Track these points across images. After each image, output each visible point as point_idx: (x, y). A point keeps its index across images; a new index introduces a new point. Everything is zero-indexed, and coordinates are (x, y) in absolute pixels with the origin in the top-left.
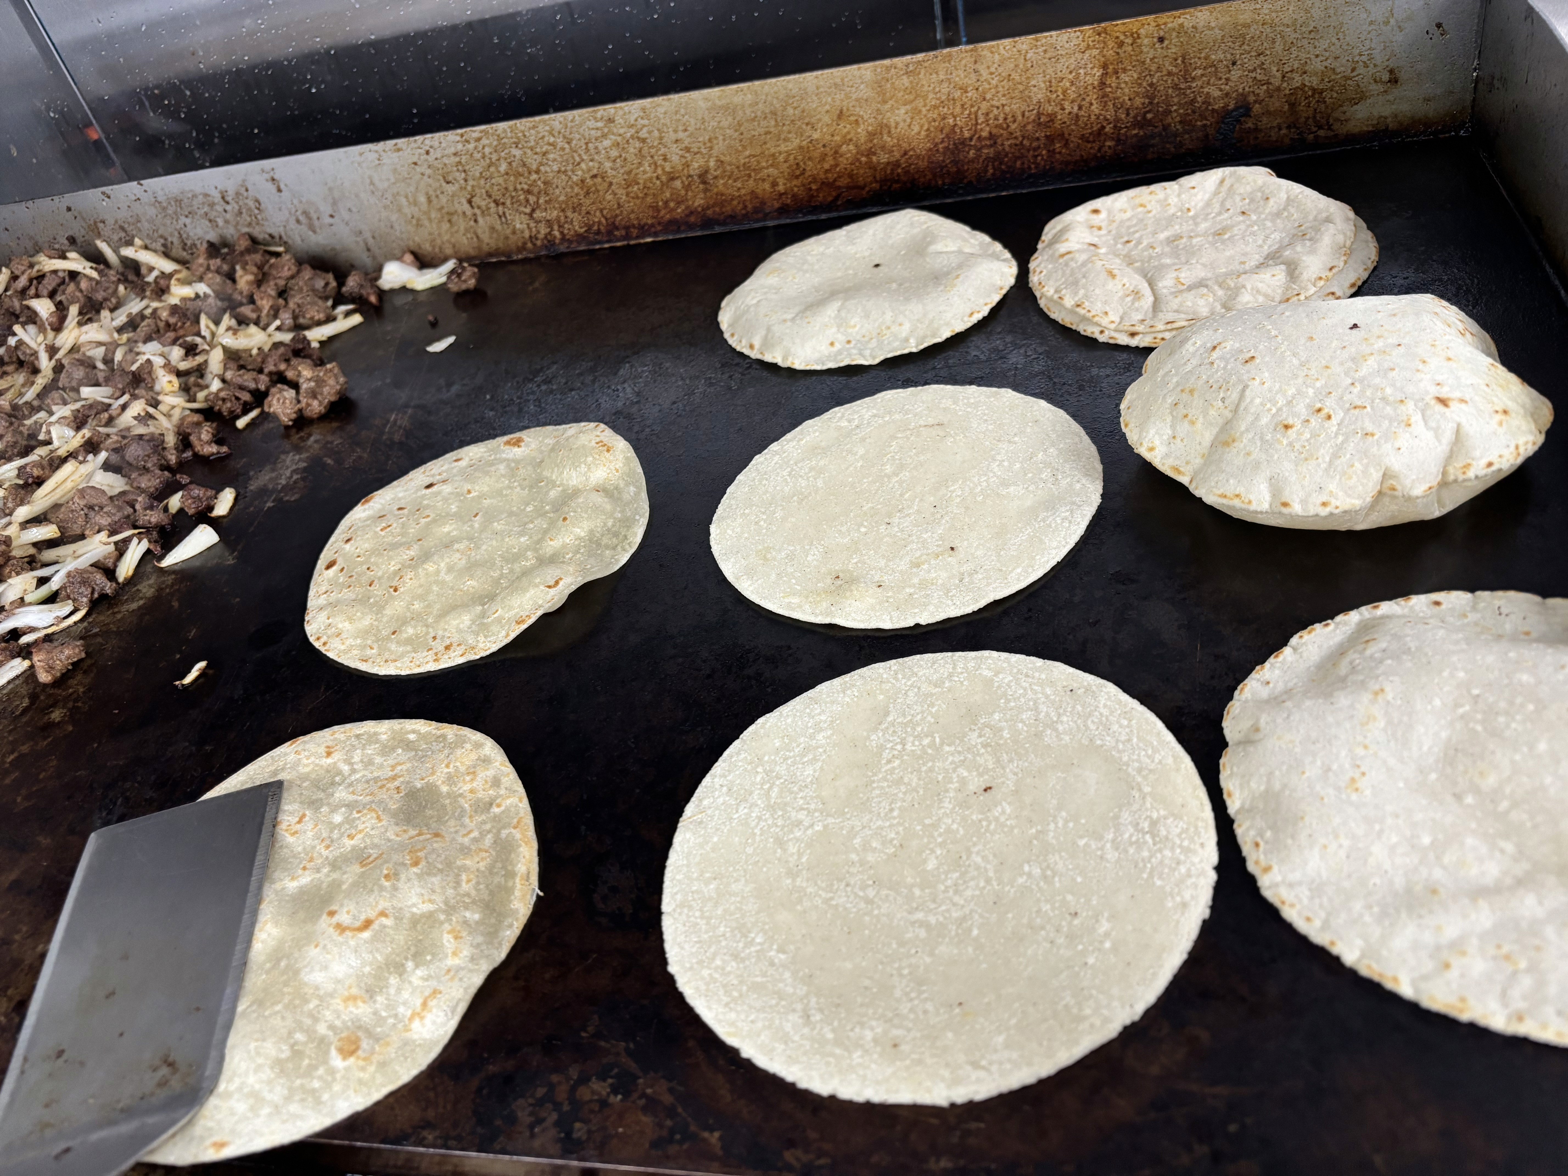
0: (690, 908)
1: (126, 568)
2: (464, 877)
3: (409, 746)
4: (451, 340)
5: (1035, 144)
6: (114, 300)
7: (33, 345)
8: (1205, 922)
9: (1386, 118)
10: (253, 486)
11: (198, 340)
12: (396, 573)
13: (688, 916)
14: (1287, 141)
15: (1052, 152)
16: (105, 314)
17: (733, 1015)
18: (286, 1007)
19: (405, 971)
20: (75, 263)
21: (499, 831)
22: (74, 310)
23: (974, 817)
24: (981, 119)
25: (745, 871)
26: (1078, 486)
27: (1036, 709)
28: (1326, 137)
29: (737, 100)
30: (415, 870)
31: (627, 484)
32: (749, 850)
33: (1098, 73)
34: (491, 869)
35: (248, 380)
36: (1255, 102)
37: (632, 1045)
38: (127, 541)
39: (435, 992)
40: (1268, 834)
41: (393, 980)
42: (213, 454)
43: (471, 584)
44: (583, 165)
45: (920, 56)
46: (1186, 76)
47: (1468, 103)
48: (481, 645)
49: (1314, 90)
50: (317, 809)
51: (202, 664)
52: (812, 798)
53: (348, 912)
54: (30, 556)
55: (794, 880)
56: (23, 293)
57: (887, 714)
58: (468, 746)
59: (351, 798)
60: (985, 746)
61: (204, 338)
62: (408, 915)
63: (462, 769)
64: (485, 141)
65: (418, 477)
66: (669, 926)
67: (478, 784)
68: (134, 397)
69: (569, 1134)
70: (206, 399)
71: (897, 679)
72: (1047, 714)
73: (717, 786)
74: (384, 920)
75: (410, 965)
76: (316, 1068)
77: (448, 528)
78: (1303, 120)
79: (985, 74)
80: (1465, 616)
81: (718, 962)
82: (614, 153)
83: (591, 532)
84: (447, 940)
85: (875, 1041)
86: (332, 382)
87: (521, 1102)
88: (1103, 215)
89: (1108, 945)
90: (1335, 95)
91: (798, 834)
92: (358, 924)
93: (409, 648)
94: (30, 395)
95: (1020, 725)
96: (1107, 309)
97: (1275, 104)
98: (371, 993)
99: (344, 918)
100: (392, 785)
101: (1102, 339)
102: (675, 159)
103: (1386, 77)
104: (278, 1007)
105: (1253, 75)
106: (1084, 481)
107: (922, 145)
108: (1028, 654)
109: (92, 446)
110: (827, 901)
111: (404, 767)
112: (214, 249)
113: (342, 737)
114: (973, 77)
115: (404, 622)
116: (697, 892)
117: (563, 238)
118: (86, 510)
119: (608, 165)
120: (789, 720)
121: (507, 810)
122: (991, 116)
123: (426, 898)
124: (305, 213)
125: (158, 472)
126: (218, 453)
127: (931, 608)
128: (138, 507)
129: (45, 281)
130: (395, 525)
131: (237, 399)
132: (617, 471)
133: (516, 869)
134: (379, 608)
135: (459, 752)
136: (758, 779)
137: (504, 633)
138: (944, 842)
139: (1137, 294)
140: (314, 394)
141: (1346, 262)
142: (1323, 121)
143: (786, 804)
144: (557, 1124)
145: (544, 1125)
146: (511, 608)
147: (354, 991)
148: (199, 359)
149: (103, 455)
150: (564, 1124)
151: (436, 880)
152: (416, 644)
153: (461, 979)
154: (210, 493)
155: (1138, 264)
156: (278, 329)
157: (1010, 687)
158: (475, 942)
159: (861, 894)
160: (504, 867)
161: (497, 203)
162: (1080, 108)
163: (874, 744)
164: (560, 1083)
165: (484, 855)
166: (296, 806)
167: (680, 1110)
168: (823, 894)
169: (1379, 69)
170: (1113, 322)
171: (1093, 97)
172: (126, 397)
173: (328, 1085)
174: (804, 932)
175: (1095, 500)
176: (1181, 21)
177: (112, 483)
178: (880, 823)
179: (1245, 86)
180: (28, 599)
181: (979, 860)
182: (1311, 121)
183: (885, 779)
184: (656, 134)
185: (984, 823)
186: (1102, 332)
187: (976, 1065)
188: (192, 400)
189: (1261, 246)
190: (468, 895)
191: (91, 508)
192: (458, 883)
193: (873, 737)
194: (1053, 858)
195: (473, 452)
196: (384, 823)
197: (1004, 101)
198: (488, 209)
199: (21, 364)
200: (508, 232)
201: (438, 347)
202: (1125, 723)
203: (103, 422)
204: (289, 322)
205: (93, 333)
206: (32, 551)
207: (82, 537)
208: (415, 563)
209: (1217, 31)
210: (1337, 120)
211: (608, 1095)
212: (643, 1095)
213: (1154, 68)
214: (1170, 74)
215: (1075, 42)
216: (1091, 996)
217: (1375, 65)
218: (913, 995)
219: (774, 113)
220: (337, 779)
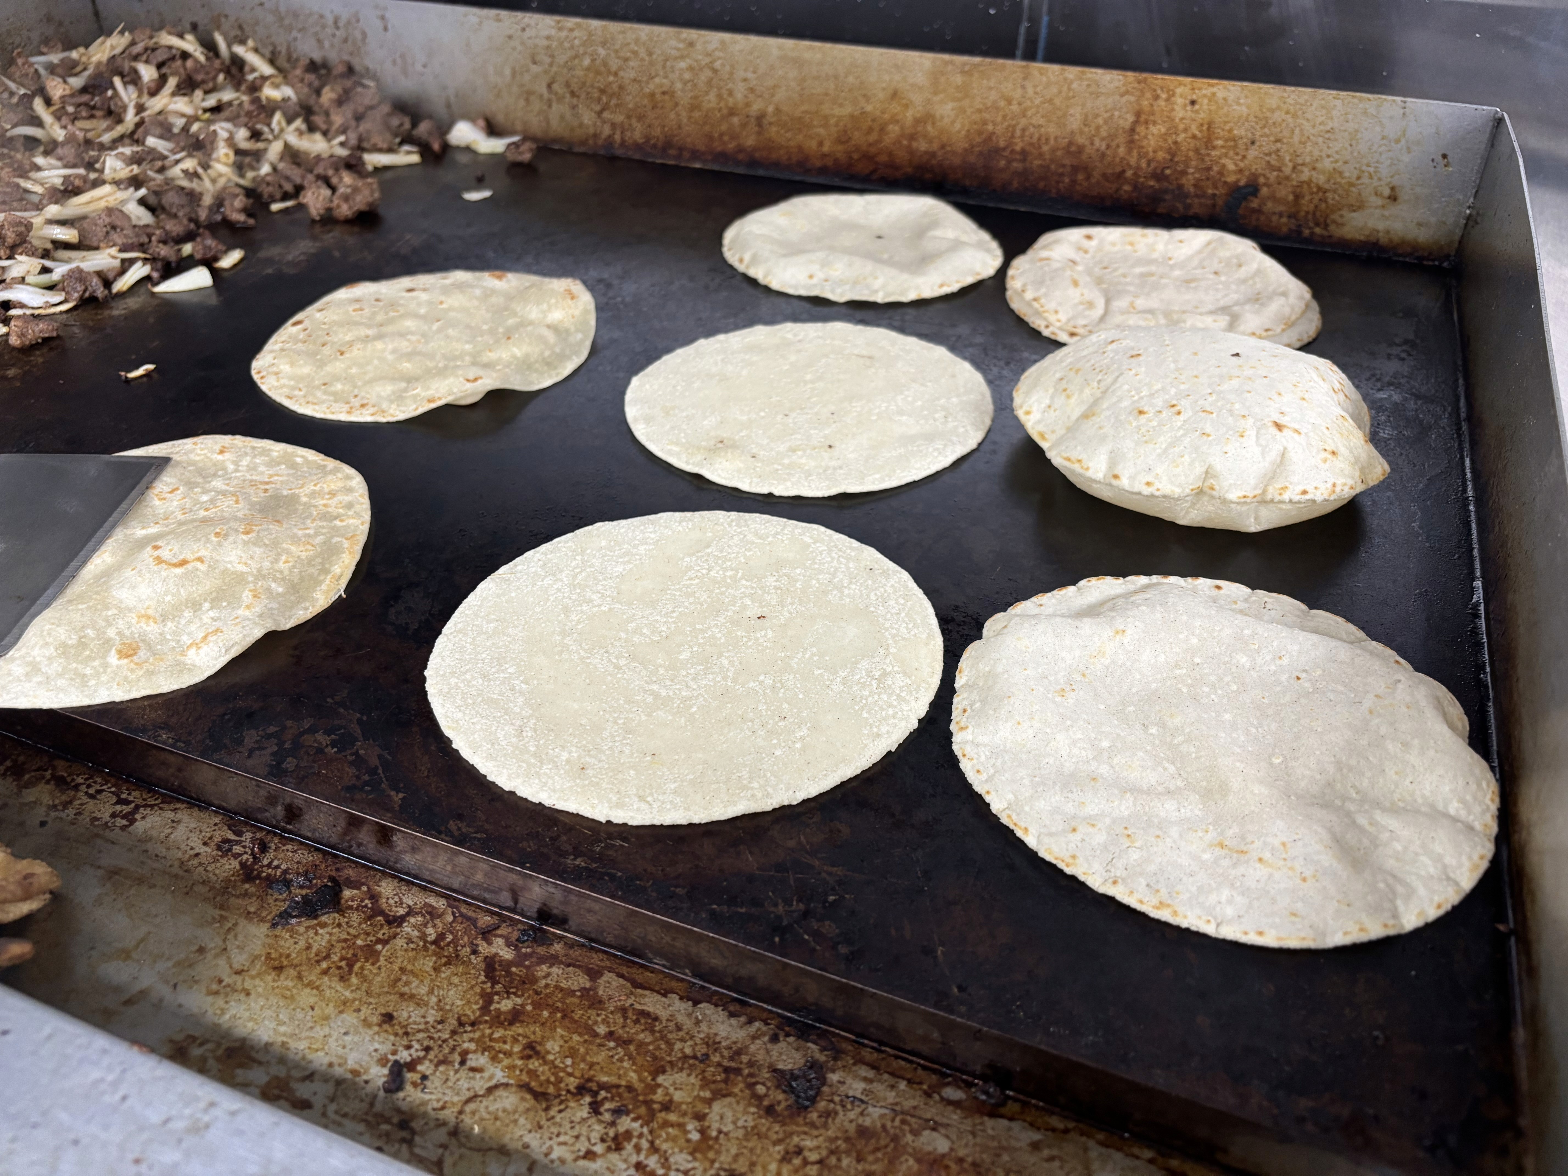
0: (466, 635)
1: (122, 284)
2: (284, 558)
3: (293, 466)
4: (486, 194)
5: (1061, 170)
6: (211, 85)
7: (125, 98)
8: (889, 753)
9: (1378, 232)
10: (263, 254)
11: (266, 129)
12: (348, 342)
13: (461, 640)
14: (1285, 229)
15: (1074, 182)
16: (198, 94)
17: (460, 715)
18: (89, 608)
19: (200, 609)
20: (189, 44)
21: (332, 537)
22: (172, 82)
23: (739, 633)
24: (1018, 133)
25: (526, 623)
26: (961, 430)
27: (834, 575)
28: (1322, 236)
29: (807, 55)
30: (244, 537)
31: (578, 330)
32: (538, 609)
33: (1131, 118)
34: (310, 562)
35: (296, 174)
36: (1265, 184)
37: (365, 718)
38: (132, 262)
39: (218, 630)
40: (978, 705)
41: (188, 614)
42: (239, 222)
43: (407, 366)
44: (657, 80)
45: (977, 60)
46: (1209, 142)
47: (1457, 238)
48: (391, 411)
49: (1319, 188)
50: (192, 489)
51: (151, 367)
52: (611, 587)
53: (171, 550)
54: (45, 250)
55: (563, 638)
56: (136, 58)
57: (708, 546)
58: (340, 475)
59: (225, 487)
60: (776, 588)
61: (272, 131)
62: (222, 568)
63: (326, 490)
64: (576, 33)
65: (406, 282)
66: (441, 644)
67: (333, 502)
68: (190, 155)
69: (279, 764)
70: (254, 179)
71: (730, 525)
72: (841, 581)
73: (536, 559)
74: (198, 565)
75: (207, 605)
76: (94, 659)
77: (409, 324)
78: (1303, 214)
79: (1030, 91)
80: (1235, 603)
81: (468, 676)
82: (687, 76)
83: (527, 355)
84: (247, 596)
85: (568, 761)
86: (366, 192)
87: (253, 732)
88: (1094, 243)
89: (798, 745)
90: (1337, 197)
91: (584, 608)
92: (175, 561)
93: (332, 398)
94: (106, 138)
95: (814, 582)
96: (1059, 308)
97: (1284, 192)
98: (164, 618)
99: (165, 554)
100: (263, 487)
101: (1046, 333)
102: (739, 96)
103: (1387, 192)
104: (80, 607)
105: (1267, 158)
106: (969, 428)
107: (961, 145)
108: (850, 536)
109: (136, 182)
110: (582, 659)
111: (280, 479)
112: (313, 67)
113: (240, 444)
114: (1019, 91)
115: (337, 378)
116: (477, 626)
117: (623, 143)
118: (109, 228)
119: (678, 85)
120: (622, 531)
121: (348, 526)
122: (1027, 133)
123: (243, 560)
124: (403, 56)
125: (185, 221)
126: (244, 222)
127: (789, 484)
128: (154, 238)
129: (158, 52)
130: (366, 310)
131: (280, 186)
132: (573, 317)
133: (332, 569)
134: (321, 364)
135: (330, 477)
136: (574, 564)
137: (414, 407)
138: (705, 644)
139: (1090, 305)
140: (346, 198)
141: (1283, 330)
142: (1322, 220)
143: (587, 586)
144: (273, 754)
145: (263, 752)
146: (429, 388)
147: (150, 612)
148: (260, 145)
149: (143, 192)
150: (279, 756)
151: (258, 551)
152: (337, 397)
153: (243, 627)
154: (221, 247)
155: (1105, 286)
156: (342, 144)
157: (821, 554)
158: (270, 606)
159: (615, 661)
160: (322, 564)
161: (573, 94)
162: (1108, 147)
163: (685, 564)
164: (291, 727)
165: (310, 547)
166: (173, 480)
167: (380, 771)
168: (582, 653)
169: (1382, 183)
170: (1059, 321)
171: (1122, 139)
172: (183, 154)
173: (97, 675)
174: (551, 674)
175: (972, 443)
176: (1215, 90)
177: (142, 216)
178: (658, 617)
179: (1258, 167)
180: (28, 279)
181: (725, 662)
182: (1310, 217)
183: (680, 590)
184: (728, 68)
185: (745, 639)
186: (1047, 327)
187: (642, 798)
188: (242, 176)
189: (1217, 300)
190: (281, 572)
191: (114, 228)
192: (277, 561)
193: (687, 559)
194: (786, 676)
195: (460, 276)
196: (240, 506)
197: (1041, 121)
198: (564, 97)
199: (110, 113)
200: (576, 124)
201: (474, 196)
202: (902, 601)
203: (156, 168)
204: (353, 142)
205: (181, 105)
206: (49, 246)
207: (97, 248)
208: (366, 339)
209: (1244, 108)
210: (1334, 222)
211: (327, 745)
212: (356, 753)
213: (1181, 127)
214: (1194, 137)
215: (1116, 84)
216: (765, 776)
217: (1380, 179)
218: (617, 739)
219: (836, 77)
220: (220, 473)
